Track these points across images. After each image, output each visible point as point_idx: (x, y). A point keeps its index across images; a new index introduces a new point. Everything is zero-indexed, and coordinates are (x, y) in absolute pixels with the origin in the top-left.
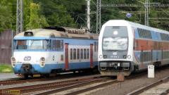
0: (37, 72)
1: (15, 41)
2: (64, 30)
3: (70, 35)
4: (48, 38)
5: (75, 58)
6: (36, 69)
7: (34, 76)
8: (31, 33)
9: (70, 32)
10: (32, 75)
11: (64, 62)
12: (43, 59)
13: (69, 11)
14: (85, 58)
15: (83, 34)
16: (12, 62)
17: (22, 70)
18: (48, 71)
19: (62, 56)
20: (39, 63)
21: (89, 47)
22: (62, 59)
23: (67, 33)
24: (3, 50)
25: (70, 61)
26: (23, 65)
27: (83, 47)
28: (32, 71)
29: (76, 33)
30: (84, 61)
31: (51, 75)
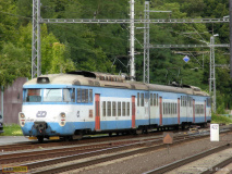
0: (54, 134)
1: (25, 90)
2: (94, 76)
3: (102, 83)
4: (70, 85)
5: (109, 115)
6: (54, 129)
7: (51, 138)
8: (47, 79)
9: (102, 79)
10: (48, 137)
11: (93, 119)
12: (63, 114)
13: (109, 56)
14: (124, 115)
15: (122, 81)
16: (20, 119)
17: (34, 130)
18: (71, 131)
19: (91, 111)
20: (58, 120)
21: (129, 100)
22: (91, 116)
23: (97, 79)
24: (14, 105)
25: (102, 118)
26: (36, 123)
27: (122, 100)
28: (48, 131)
29: (111, 80)
30: (122, 118)
31: (75, 138)
